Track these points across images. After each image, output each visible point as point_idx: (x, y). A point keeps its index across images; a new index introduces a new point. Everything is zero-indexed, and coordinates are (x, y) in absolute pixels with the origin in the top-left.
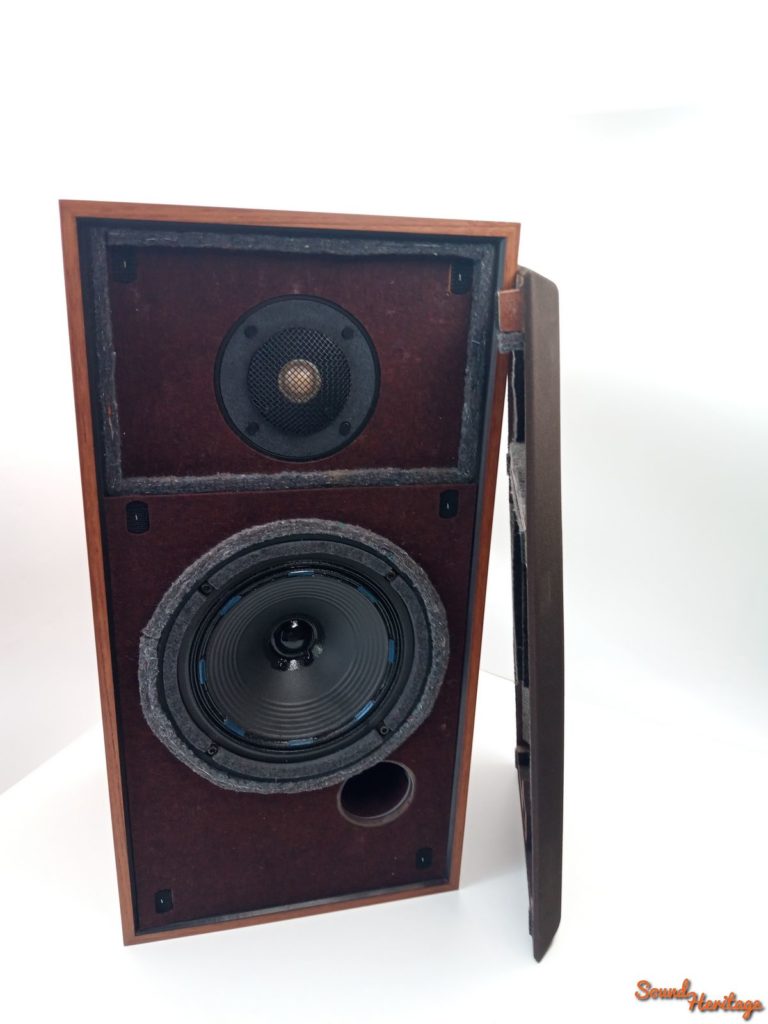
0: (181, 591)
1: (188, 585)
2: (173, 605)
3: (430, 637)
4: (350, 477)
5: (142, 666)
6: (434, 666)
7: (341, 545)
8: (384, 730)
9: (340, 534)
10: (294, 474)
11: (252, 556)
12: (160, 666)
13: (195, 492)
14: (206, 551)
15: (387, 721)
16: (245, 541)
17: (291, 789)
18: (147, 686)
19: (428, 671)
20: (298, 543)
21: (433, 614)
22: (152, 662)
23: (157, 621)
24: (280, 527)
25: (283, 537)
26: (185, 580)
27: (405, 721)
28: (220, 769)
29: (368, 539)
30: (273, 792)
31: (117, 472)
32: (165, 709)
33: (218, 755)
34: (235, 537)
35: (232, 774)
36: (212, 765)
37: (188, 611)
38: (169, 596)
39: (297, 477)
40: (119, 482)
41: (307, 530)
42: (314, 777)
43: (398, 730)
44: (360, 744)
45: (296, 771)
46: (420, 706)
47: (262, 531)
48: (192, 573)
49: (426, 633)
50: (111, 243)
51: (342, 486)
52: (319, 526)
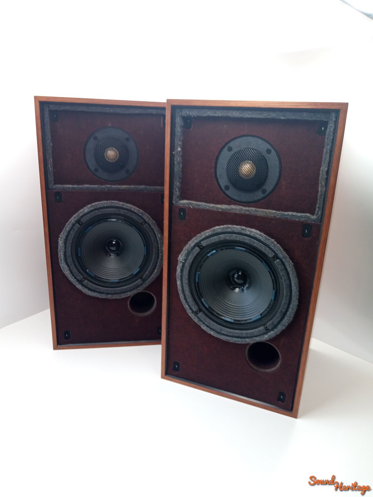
0: (72, 223)
1: (74, 221)
2: (69, 227)
4: (129, 188)
5: (59, 248)
6: (160, 257)
7: (125, 211)
8: (143, 279)
9: (125, 207)
10: (109, 186)
11: (95, 212)
12: (65, 248)
13: (77, 190)
14: (80, 210)
15: (144, 276)
16: (92, 207)
17: (110, 297)
18: (61, 255)
20: (110, 209)
22: (62, 246)
23: (64, 232)
24: (104, 203)
25: (105, 207)
26: (73, 219)
27: (150, 276)
28: (86, 287)
29: (134, 209)
30: (104, 297)
31: (52, 182)
32: (67, 263)
33: (85, 282)
34: (89, 206)
35: (90, 289)
36: (83, 285)
37: (74, 230)
38: (68, 224)
39: (110, 187)
40: (52, 186)
41: (113, 205)
42: (119, 294)
43: (148, 279)
44: (135, 283)
45: (112, 291)
46: (156, 271)
47: (98, 204)
48: (75, 217)
49: (156, 244)
50: (50, 109)
51: (125, 191)
52: (117, 203)
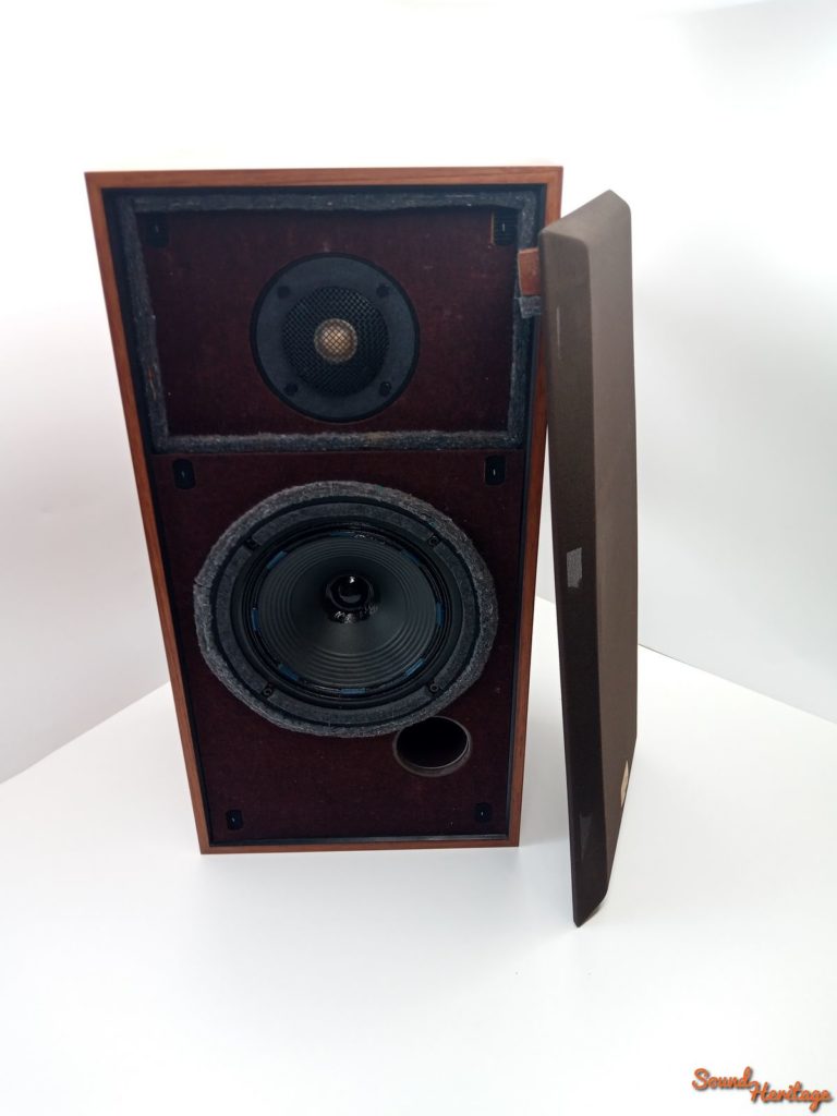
0: (227, 545)
1: (233, 540)
2: (220, 557)
3: (477, 603)
4: (389, 441)
5: (197, 611)
6: (482, 631)
7: (380, 509)
8: (434, 688)
9: (378, 498)
10: (332, 436)
11: (292, 516)
12: (214, 611)
13: (236, 452)
14: (249, 508)
15: (436, 680)
16: (284, 501)
17: (345, 734)
18: (203, 629)
19: (476, 635)
20: (337, 505)
21: (479, 581)
22: (205, 608)
23: (207, 570)
24: (318, 488)
25: (320, 499)
26: (229, 536)
27: (454, 681)
28: (275, 709)
29: (407, 503)
30: (327, 734)
31: (162, 431)
32: (221, 651)
33: (274, 696)
34: (274, 497)
35: (286, 715)
36: (268, 705)
37: (235, 563)
38: (216, 549)
39: (335, 439)
40: (165, 441)
41: (344, 493)
42: (367, 725)
43: (447, 688)
44: (410, 699)
45: (348, 717)
46: (469, 668)
47: (300, 492)
48: (236, 529)
49: (472, 599)
50: (138, 210)
51: (380, 449)
52: (356, 489)
